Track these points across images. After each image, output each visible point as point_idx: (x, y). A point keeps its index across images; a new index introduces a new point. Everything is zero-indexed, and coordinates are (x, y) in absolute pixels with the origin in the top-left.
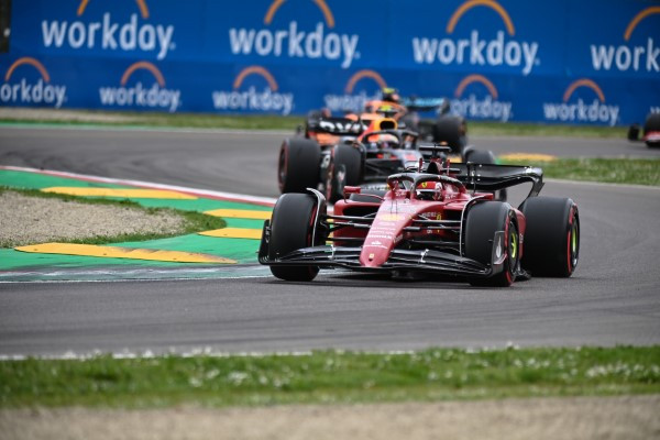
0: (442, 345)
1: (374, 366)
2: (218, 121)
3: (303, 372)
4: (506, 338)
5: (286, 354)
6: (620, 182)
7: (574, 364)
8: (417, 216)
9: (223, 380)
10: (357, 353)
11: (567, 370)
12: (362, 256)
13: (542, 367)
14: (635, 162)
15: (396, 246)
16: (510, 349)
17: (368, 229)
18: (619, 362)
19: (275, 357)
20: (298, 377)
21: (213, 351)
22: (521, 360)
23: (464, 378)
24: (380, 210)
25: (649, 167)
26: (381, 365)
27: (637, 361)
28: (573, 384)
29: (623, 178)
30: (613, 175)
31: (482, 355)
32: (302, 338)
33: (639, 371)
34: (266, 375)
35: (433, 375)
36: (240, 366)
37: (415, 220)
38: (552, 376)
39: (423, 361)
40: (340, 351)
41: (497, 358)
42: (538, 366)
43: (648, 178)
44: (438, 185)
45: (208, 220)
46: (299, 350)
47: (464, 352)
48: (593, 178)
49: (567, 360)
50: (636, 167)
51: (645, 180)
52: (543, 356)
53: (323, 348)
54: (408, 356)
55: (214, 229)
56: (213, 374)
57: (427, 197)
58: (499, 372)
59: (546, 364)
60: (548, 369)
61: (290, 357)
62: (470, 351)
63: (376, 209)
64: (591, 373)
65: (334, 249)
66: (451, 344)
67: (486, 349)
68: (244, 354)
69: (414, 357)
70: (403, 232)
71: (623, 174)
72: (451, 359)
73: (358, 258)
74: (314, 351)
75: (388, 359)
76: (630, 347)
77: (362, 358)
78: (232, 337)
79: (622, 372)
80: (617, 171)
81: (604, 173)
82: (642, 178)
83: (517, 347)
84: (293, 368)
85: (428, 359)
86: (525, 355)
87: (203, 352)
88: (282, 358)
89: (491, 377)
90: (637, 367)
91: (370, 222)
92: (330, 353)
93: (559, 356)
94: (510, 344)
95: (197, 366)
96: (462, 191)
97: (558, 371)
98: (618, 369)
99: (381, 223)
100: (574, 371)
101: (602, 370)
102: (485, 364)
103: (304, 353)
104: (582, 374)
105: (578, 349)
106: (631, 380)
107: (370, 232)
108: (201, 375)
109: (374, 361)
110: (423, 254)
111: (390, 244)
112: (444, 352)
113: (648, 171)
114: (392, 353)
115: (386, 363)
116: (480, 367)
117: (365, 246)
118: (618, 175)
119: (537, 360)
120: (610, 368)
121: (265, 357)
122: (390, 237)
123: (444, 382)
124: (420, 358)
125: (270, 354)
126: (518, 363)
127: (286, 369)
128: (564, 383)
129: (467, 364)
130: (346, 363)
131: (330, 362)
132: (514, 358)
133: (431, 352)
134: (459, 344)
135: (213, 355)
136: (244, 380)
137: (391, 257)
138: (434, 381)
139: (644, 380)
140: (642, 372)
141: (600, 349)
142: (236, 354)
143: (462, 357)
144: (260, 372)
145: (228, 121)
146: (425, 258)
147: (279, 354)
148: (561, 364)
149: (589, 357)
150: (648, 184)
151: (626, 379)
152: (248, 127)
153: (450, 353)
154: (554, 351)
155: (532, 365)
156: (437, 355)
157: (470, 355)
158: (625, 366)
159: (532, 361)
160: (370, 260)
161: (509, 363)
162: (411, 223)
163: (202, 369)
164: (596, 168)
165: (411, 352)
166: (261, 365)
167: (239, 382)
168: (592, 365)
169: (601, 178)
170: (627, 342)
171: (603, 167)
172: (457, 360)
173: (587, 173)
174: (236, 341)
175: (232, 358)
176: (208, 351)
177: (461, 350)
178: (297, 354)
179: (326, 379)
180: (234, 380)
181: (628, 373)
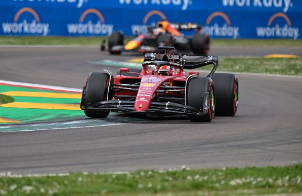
0: (145, 168)
1: (106, 181)
2: (6, 40)
3: (65, 185)
4: (181, 164)
5: (54, 175)
6: (241, 71)
7: (222, 178)
8: (162, 85)
9: (20, 190)
10: (95, 174)
11: (219, 181)
12: (136, 105)
13: (203, 180)
14: (249, 59)
15: (153, 100)
16: (184, 170)
17: (137, 91)
18: (249, 177)
19: (48, 177)
20: (63, 188)
21: (12, 174)
22: (191, 176)
23: (159, 187)
24: (142, 81)
25: (257, 62)
26: (110, 180)
27: (259, 176)
28: (222, 190)
29: (243, 69)
30: (237, 68)
31: (168, 174)
32: (63, 165)
33: (260, 182)
34: (43, 187)
35: (140, 186)
36: (29, 182)
37: (161, 86)
38: (210, 185)
39: (134, 178)
40: (85, 173)
41: (177, 175)
42: (201, 179)
43: (257, 68)
44: (168, 67)
45: (3, 98)
46: (62, 173)
47: (157, 172)
48: (226, 69)
49: (217, 176)
50: (250, 62)
51: (256, 70)
52: (203, 174)
53: (76, 171)
54: (125, 175)
55: (7, 103)
56: (13, 187)
57: (164, 74)
58: (179, 183)
59: (206, 178)
60: (207, 181)
61: (57, 177)
62: (161, 171)
63: (139, 80)
64: (233, 183)
65: (120, 102)
66: (149, 168)
67: (170, 170)
68: (30, 176)
69: (129, 175)
70: (155, 92)
71: (243, 66)
72: (151, 176)
73: (133, 107)
74: (70, 173)
75: (114, 176)
76: (254, 168)
77: (99, 177)
78: (22, 166)
79: (250, 182)
80: (240, 65)
81: (232, 66)
82: (254, 69)
83: (188, 169)
84: (59, 184)
85: (137, 176)
86: (193, 173)
87: (6, 174)
88: (52, 177)
89: (175, 186)
90: (259, 179)
91: (138, 87)
92: (80, 174)
93: (213, 174)
94: (184, 167)
95: (3, 183)
96: (181, 70)
97: (213, 182)
98: (248, 180)
99: (144, 88)
100: (223, 182)
101: (238, 181)
102: (170, 179)
103: (64, 175)
104: (227, 184)
105: (224, 169)
106: (256, 187)
107: (139, 93)
108: (6, 188)
109: (106, 179)
110: (167, 104)
111: (150, 99)
112: (146, 172)
113: (257, 65)
114: (115, 173)
115: (113, 179)
116: (167, 180)
117: (136, 100)
118: (240, 67)
119: (200, 176)
120: (243, 180)
121: (43, 177)
122: (149, 96)
123: (147, 190)
124: (132, 176)
125: (45, 175)
126: (189, 178)
127: (56, 184)
128: (217, 189)
129: (160, 179)
130: (89, 180)
131: (80, 179)
132: (187, 175)
133: (139, 173)
134: (154, 167)
135: (12, 176)
136: (31, 191)
137: (151, 106)
138: (141, 189)
139: (264, 187)
140: (262, 182)
141: (237, 169)
142: (26, 176)
143: (156, 175)
144: (40, 185)
145: (11, 40)
146: (168, 106)
147: (50, 175)
148: (214, 178)
149: (231, 174)
150: (258, 72)
151: (253, 186)
152: (23, 44)
153: (150, 173)
154: (210, 170)
155: (198, 179)
156: (143, 174)
157: (161, 173)
158: (252, 179)
159: (197, 177)
160: (140, 108)
161: (184, 178)
162: (159, 88)
163: (6, 185)
164: (226, 63)
165: (127, 173)
166: (41, 182)
167: (28, 192)
168: (232, 178)
169: (230, 69)
170: (252, 165)
171: (230, 63)
172: (153, 177)
173: (221, 67)
174: (24, 168)
175: (23, 178)
176: (9, 174)
177: (156, 170)
178: (61, 175)
179: (78, 189)
180: (25, 191)
181: (254, 183)
